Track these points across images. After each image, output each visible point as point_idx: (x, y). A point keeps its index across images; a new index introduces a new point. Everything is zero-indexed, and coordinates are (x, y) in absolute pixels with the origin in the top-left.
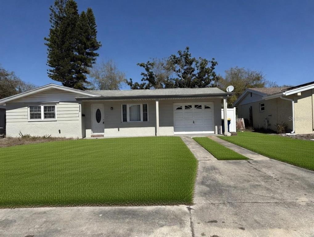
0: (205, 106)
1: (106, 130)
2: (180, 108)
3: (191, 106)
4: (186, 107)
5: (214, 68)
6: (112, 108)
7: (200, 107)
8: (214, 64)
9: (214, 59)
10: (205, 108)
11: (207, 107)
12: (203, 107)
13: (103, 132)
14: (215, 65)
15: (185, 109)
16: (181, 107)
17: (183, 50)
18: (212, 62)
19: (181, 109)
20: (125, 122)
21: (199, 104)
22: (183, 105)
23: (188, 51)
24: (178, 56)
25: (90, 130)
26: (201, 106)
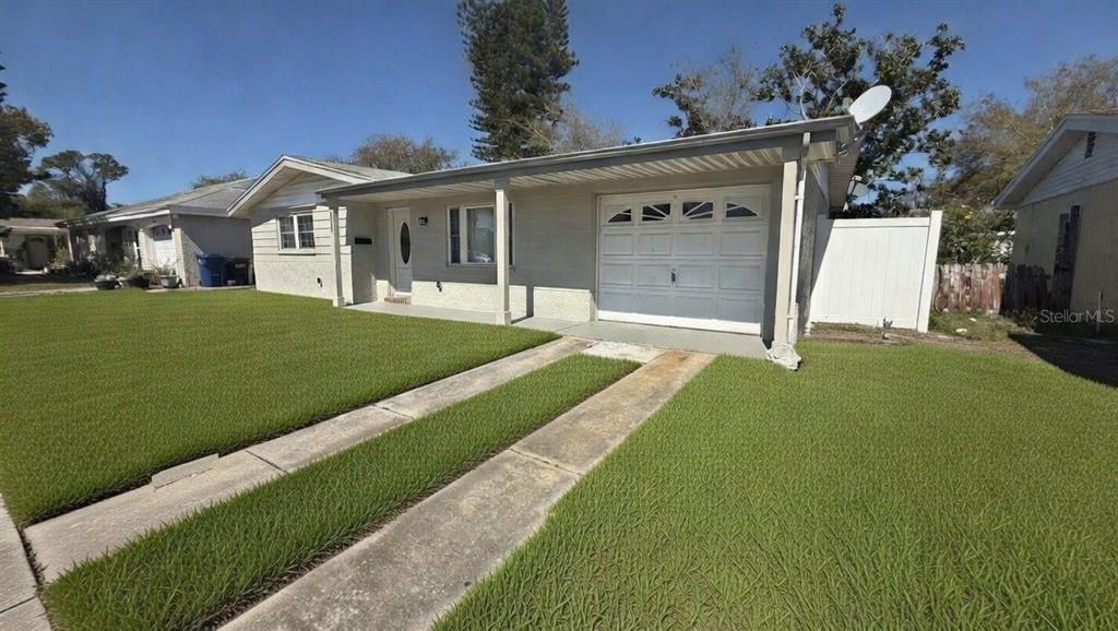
0: (729, 206)
1: (417, 286)
2: (625, 217)
3: (666, 208)
4: (647, 211)
5: (946, 66)
6: (426, 220)
7: (705, 211)
8: (943, 49)
9: (943, 27)
10: (729, 214)
11: (735, 212)
12: (719, 212)
13: (409, 289)
14: (949, 53)
15: (644, 219)
16: (629, 211)
17: (821, 21)
18: (936, 41)
19: (628, 218)
20: (456, 264)
21: (701, 195)
22: (636, 203)
23: (839, 21)
24: (805, 47)
25: (386, 283)
26: (709, 206)
